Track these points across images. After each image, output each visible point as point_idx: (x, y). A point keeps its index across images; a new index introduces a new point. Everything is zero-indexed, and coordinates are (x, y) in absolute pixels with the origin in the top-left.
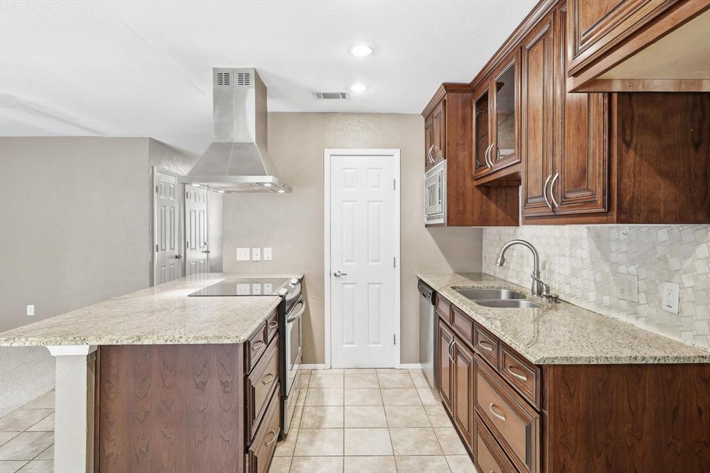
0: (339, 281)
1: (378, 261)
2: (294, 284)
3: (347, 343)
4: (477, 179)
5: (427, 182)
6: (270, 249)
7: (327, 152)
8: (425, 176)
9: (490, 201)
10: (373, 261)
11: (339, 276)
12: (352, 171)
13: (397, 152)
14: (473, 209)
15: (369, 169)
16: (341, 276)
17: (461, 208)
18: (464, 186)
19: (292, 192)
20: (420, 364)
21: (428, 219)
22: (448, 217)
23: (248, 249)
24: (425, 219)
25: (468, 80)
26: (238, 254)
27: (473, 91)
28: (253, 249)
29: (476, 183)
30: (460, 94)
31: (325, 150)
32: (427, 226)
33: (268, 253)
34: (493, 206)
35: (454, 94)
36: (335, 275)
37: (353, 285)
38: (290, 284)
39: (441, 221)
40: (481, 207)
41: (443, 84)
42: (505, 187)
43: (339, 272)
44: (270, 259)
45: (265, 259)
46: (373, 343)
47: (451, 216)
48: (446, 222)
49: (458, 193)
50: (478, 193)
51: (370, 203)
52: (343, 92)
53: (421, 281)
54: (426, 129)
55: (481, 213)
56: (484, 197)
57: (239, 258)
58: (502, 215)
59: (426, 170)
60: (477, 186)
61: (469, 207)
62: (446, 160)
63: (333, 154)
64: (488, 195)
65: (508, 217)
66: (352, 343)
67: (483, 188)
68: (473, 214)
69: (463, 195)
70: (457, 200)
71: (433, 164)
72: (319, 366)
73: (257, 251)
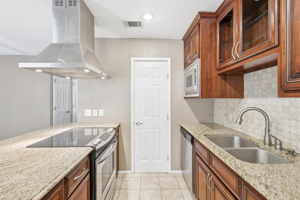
0: (139, 127)
1: (159, 116)
2: (110, 132)
3: (143, 160)
4: (219, 70)
5: (185, 75)
6: (102, 110)
7: (133, 59)
8: (184, 72)
9: (226, 83)
10: (157, 116)
11: (139, 124)
12: (146, 69)
13: (169, 59)
14: (216, 88)
15: (154, 68)
16: (140, 125)
17: (209, 88)
18: (211, 74)
19: (110, 79)
20: (181, 171)
21: (186, 94)
22: (202, 93)
23: (91, 111)
24: (184, 94)
25: (214, 11)
26: (85, 113)
27: (217, 17)
28: (94, 110)
29: (218, 72)
30: (208, 20)
31: (131, 58)
32: (185, 98)
33: (101, 112)
34: (228, 86)
35: (205, 20)
36: (136, 123)
37: (146, 129)
38: (108, 132)
39: (197, 95)
40: (221, 87)
41: (199, 12)
42: (236, 74)
43: (139, 122)
44: (103, 115)
45: (100, 115)
46: (157, 159)
47: (203, 92)
48: (200, 96)
49: (207, 79)
50: (219, 78)
51: (155, 86)
52: (140, 20)
53: (182, 128)
54: (185, 46)
55: (221, 90)
56: (223, 81)
57: (86, 115)
58: (233, 92)
59: (184, 69)
60: (219, 74)
61: (214, 86)
62: (200, 59)
63: (135, 60)
64: (225, 79)
65: (237, 93)
66: (146, 160)
67: (222, 75)
68: (216, 91)
69: (211, 80)
70: (207, 83)
71: (190, 64)
72: (128, 172)
73: (95, 111)
